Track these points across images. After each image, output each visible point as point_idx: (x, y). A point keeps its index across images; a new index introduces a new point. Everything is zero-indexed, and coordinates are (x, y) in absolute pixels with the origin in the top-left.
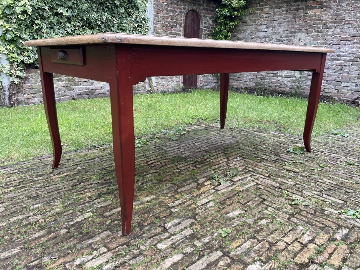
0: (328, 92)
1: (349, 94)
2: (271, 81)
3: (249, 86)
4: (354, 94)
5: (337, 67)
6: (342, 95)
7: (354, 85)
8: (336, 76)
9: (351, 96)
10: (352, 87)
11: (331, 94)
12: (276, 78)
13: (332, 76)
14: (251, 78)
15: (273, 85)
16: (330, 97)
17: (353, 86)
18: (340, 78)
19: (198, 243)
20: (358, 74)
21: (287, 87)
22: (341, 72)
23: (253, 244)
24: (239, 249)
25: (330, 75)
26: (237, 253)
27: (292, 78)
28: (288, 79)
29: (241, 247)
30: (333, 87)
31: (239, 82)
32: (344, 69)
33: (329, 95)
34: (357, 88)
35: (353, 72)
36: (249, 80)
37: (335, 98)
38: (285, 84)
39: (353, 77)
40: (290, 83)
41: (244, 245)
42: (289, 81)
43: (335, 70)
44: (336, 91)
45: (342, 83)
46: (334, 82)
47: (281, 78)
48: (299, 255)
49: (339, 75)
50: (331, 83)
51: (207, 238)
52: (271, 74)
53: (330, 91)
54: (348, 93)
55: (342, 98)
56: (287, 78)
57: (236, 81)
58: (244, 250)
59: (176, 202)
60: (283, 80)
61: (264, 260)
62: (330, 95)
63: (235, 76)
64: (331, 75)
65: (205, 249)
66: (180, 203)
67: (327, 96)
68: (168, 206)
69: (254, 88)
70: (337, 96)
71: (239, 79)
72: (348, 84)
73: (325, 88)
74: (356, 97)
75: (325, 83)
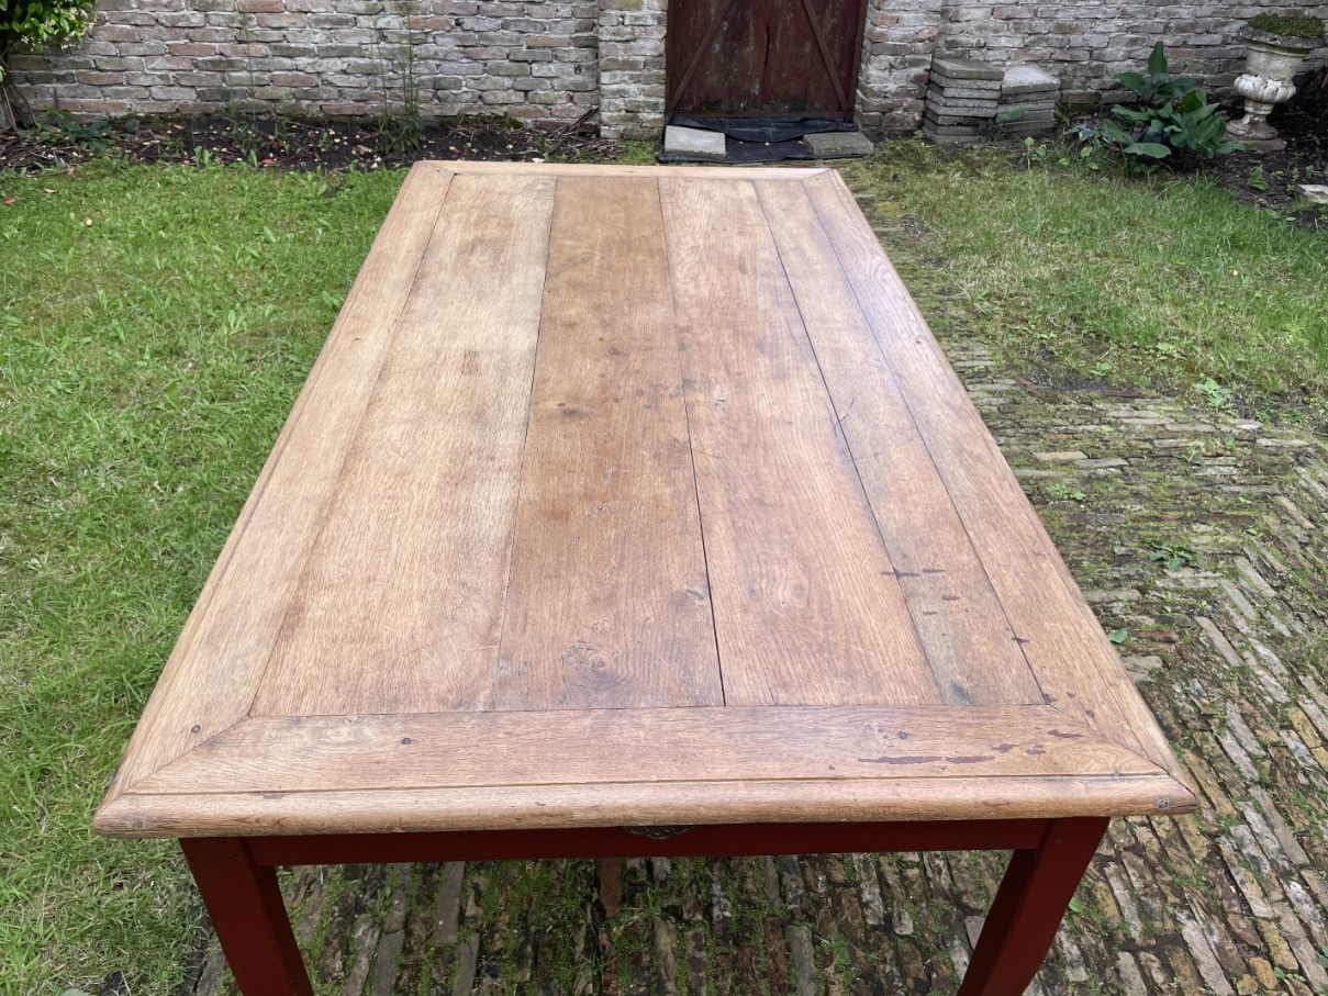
0: (495, 101)
1: (562, 104)
2: (267, 76)
3: (168, 104)
4: (575, 100)
5: (505, 9)
6: (541, 107)
7: (570, 68)
8: (510, 41)
9: (569, 109)
10: (565, 77)
11: (505, 108)
12: (287, 61)
13: (498, 43)
14: (168, 66)
15: (282, 92)
16: (507, 120)
17: (569, 74)
18: (524, 48)
19: (1076, 972)
20: (577, 31)
21: (341, 94)
22: (523, 26)
23: (1122, 879)
24: (1126, 913)
25: (487, 39)
26: (1140, 928)
27: (352, 59)
28: (340, 64)
29: (1122, 904)
30: (508, 82)
31: (107, 90)
32: (529, 15)
33: (500, 111)
34: (579, 78)
35: (560, 26)
36: (161, 77)
37: (521, 120)
38: (330, 84)
39: (561, 42)
40: (352, 78)
41: (1117, 892)
42: (344, 72)
43: (500, 21)
44: (517, 97)
45: (534, 66)
46: (506, 62)
47: (310, 60)
48: (1188, 840)
49: (519, 39)
50: (499, 67)
51: (1066, 945)
52: (260, 46)
53: (502, 96)
54: (560, 101)
55: (542, 119)
56: (332, 61)
57: (90, 90)
58: (1134, 909)
59: (867, 896)
60: (321, 69)
61: (1178, 900)
62: (506, 113)
63: (76, 65)
64: (493, 41)
65: (1101, 972)
66: (877, 891)
67: (497, 117)
68: (875, 928)
69: (196, 113)
70: (526, 113)
71: (106, 78)
72: (553, 68)
73: (483, 87)
74: (584, 112)
75: (480, 71)
